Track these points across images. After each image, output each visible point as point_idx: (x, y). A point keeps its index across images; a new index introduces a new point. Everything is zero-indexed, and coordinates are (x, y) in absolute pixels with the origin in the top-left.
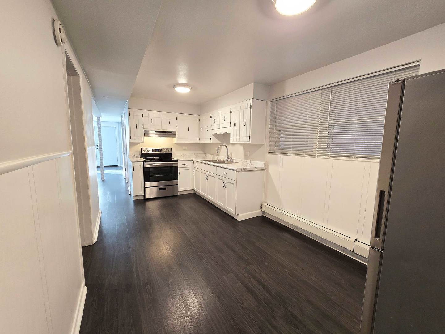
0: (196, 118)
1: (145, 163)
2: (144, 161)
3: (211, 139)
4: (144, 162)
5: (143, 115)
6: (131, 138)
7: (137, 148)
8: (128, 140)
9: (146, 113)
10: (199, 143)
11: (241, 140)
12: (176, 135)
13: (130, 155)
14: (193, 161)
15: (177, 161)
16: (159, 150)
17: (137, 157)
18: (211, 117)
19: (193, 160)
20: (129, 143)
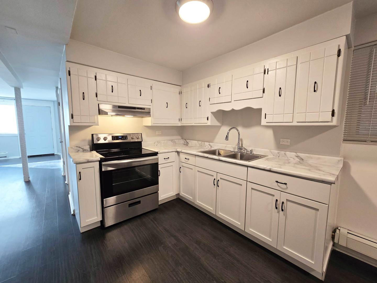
0: (177, 89)
1: (103, 163)
2: (101, 159)
3: (208, 119)
4: (101, 161)
5: (96, 77)
6: (72, 118)
7: (86, 135)
8: (67, 122)
9: (101, 75)
10: (180, 125)
11: (296, 120)
12: (150, 112)
13: (72, 148)
14: (178, 153)
15: (156, 154)
16: (123, 137)
17: (85, 150)
18: (208, 86)
19: (178, 150)
20: (70, 127)
